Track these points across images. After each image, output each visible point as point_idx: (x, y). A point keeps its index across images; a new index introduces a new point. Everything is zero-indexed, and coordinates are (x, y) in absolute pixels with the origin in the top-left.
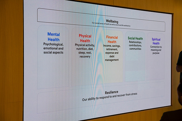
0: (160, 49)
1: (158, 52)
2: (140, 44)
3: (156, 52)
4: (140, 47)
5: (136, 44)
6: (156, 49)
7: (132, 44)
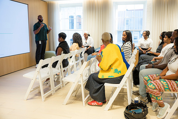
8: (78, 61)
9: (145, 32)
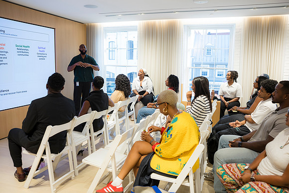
0: (45, 55)
1: (44, 58)
2: (27, 51)
3: (42, 58)
4: (27, 54)
5: (24, 51)
6: (42, 56)
7: (19, 51)
8: (124, 118)
9: (230, 73)
